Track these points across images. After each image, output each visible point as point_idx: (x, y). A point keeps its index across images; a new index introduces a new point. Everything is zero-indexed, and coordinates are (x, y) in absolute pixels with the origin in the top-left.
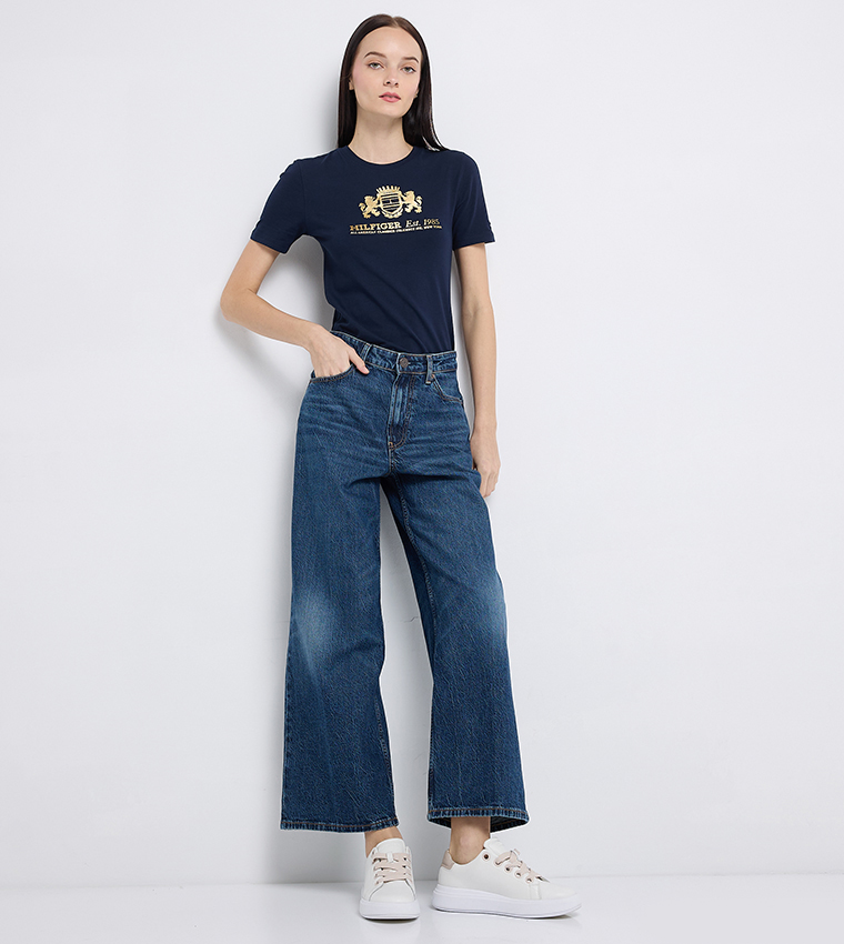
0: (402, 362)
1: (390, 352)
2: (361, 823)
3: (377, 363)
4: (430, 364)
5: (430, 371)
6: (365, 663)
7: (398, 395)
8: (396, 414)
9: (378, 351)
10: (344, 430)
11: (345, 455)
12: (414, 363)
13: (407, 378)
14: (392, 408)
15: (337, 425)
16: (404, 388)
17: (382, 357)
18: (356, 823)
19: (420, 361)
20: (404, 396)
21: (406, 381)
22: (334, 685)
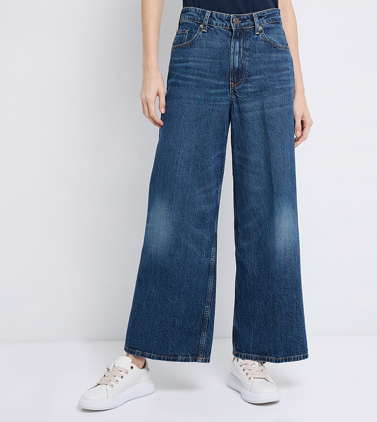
0: (235, 21)
1: (225, 15)
2: (171, 355)
3: (217, 24)
4: (256, 19)
5: (257, 25)
6: (198, 253)
7: (236, 46)
8: (236, 60)
9: (217, 15)
10: (197, 81)
11: (198, 99)
12: (244, 20)
13: (240, 33)
14: (232, 57)
15: (191, 77)
16: (240, 41)
17: (220, 19)
18: (167, 355)
19: (248, 19)
20: (240, 47)
21: (240, 34)
22: (173, 267)
